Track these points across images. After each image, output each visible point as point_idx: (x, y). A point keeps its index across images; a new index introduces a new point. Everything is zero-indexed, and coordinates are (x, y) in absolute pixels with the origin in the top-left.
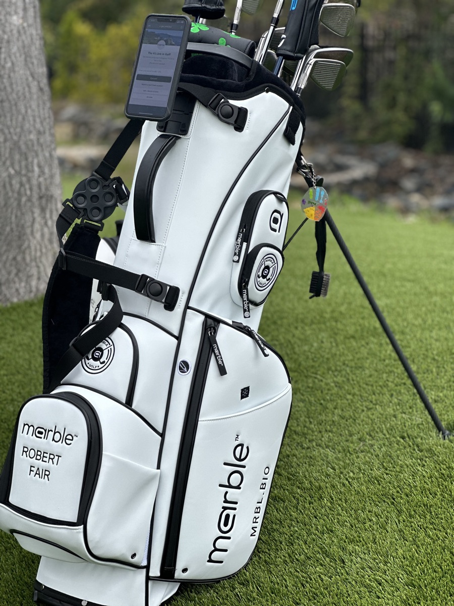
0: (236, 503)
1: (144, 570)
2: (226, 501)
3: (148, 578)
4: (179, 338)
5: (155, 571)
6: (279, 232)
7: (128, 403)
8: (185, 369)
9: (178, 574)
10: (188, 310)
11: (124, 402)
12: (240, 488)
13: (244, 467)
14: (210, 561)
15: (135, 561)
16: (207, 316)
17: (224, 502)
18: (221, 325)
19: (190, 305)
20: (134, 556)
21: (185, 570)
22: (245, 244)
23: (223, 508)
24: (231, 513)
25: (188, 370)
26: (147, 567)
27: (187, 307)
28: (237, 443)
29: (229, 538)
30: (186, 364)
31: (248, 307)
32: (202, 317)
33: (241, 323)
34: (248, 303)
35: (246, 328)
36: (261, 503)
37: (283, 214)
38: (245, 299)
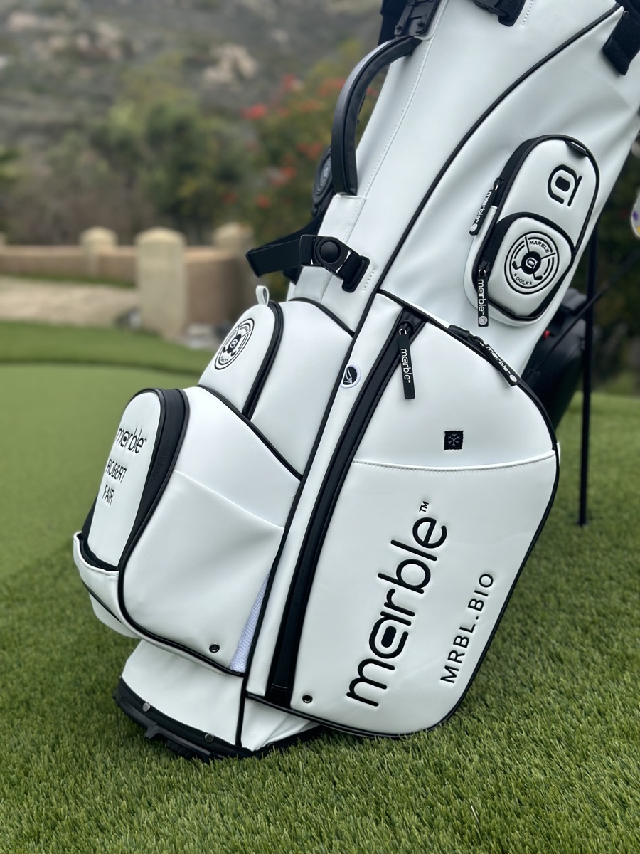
0: (412, 614)
1: (240, 681)
2: (389, 604)
3: (245, 695)
4: (354, 335)
5: (258, 685)
6: (569, 204)
7: (246, 414)
8: (350, 379)
9: (296, 701)
10: (378, 295)
11: (241, 410)
12: (422, 592)
13: (434, 558)
14: (352, 694)
15: (216, 656)
16: (407, 308)
17: (386, 605)
18: (428, 326)
19: (384, 287)
20: (215, 648)
21: (307, 698)
22: (494, 209)
23: (383, 613)
24: (400, 628)
25: (354, 380)
26: (245, 676)
27: (378, 290)
28: (422, 515)
29: (392, 668)
30: (353, 373)
31: (486, 309)
32: (397, 308)
33: (468, 332)
34: (485, 302)
35: (476, 340)
36: (471, 631)
37: (580, 178)
38: (482, 295)
